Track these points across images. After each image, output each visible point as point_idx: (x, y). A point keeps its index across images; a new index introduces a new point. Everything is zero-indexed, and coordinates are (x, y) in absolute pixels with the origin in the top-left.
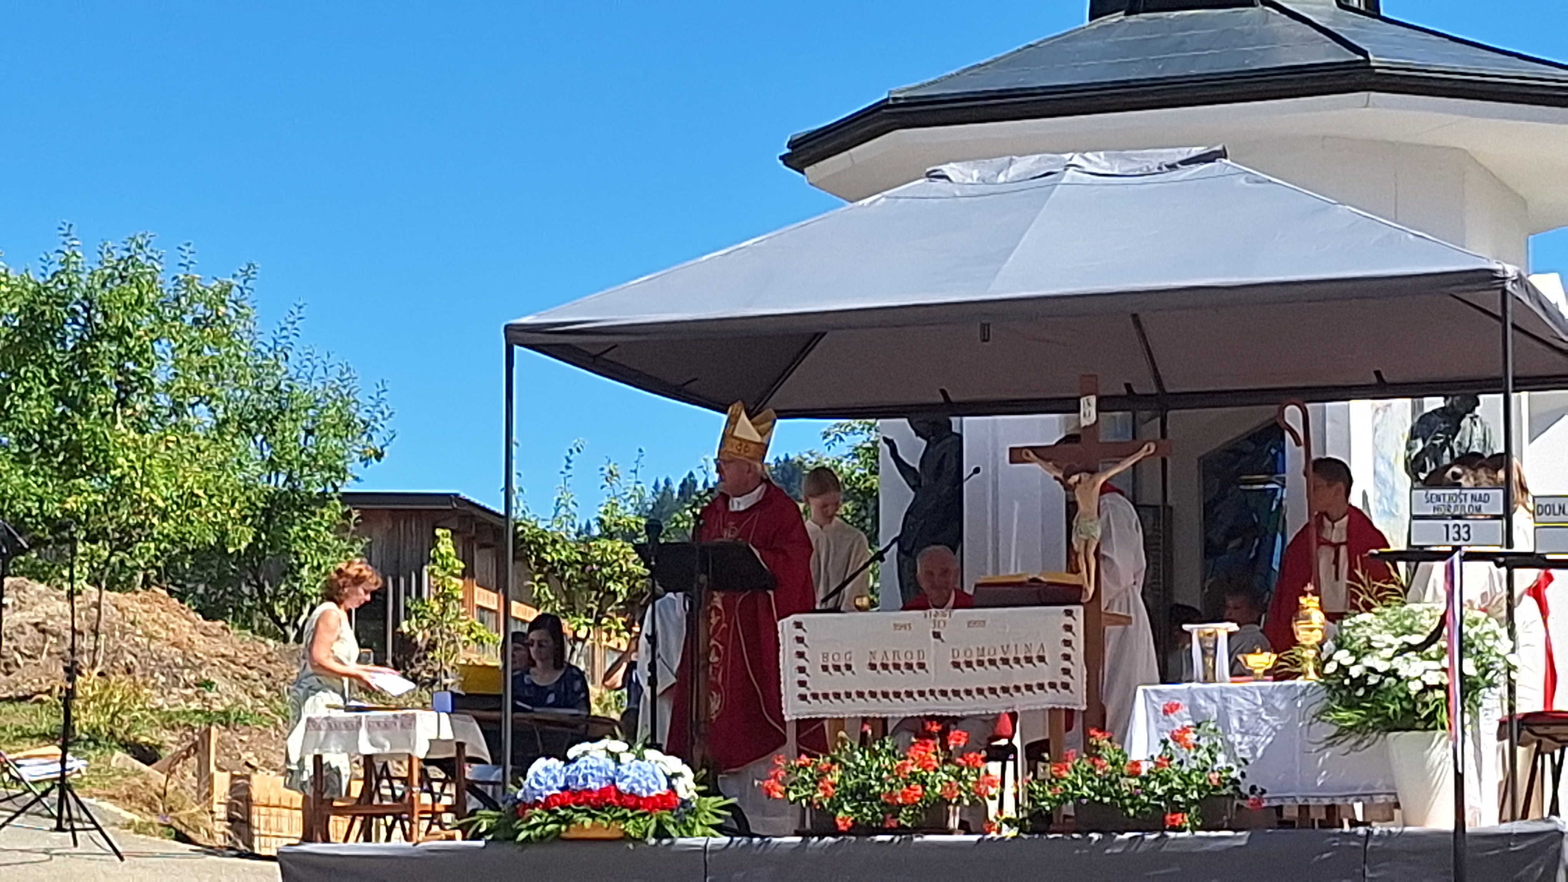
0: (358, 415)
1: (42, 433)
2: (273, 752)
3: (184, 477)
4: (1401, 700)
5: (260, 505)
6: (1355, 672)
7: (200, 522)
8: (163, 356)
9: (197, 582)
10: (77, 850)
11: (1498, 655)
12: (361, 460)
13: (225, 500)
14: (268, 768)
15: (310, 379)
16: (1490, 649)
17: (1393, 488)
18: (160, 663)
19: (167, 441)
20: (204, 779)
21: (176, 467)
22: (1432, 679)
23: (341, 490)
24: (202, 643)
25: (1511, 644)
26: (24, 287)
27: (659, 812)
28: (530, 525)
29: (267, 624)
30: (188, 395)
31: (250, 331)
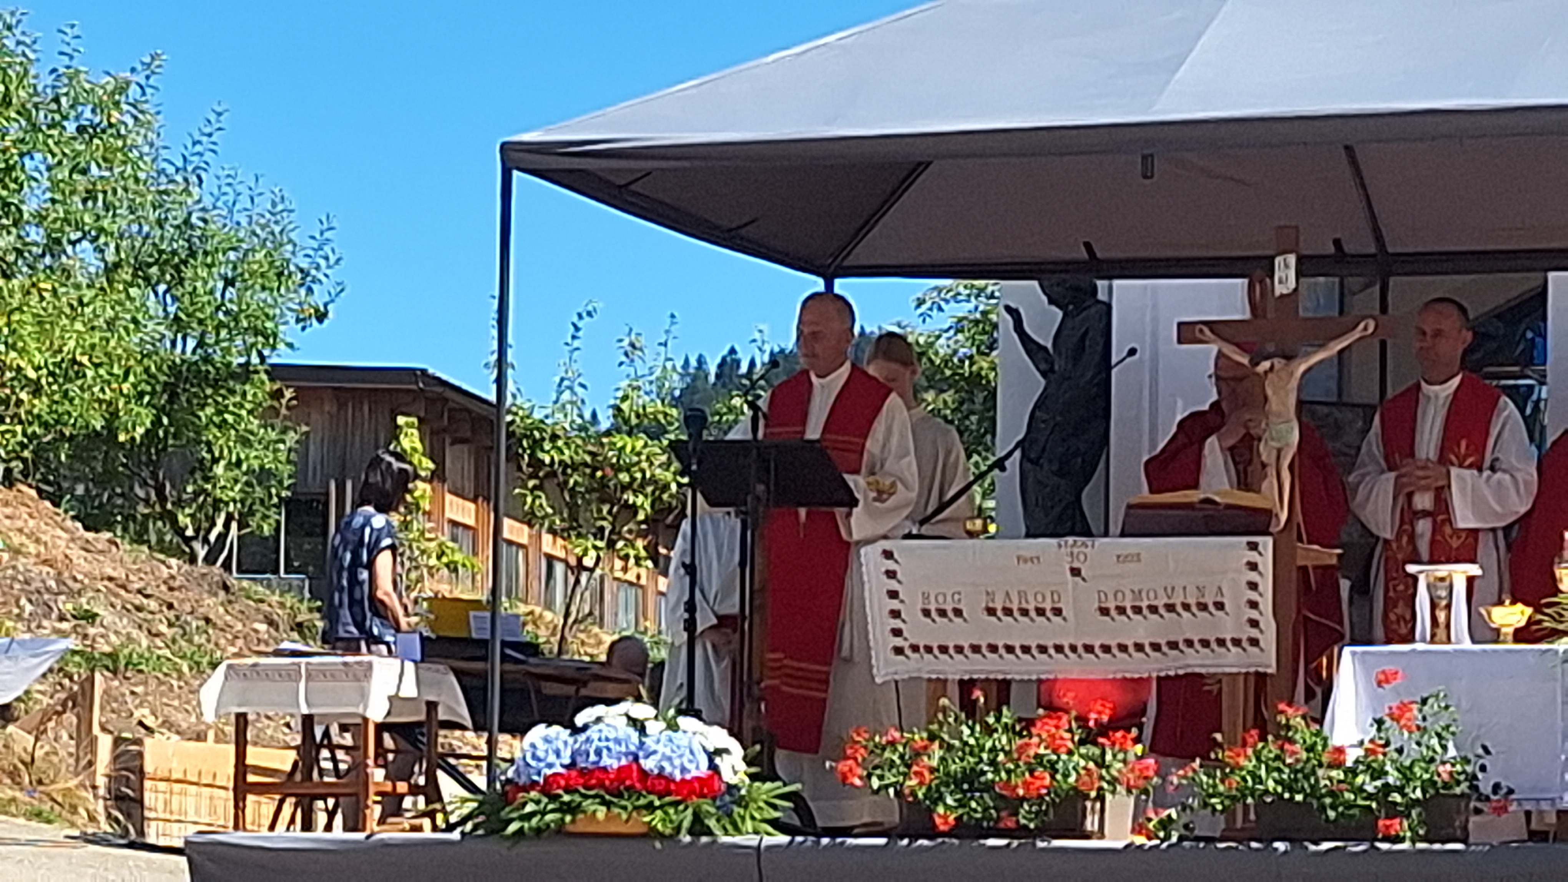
0: (294, 260)
2: (175, 708)
3: (63, 338)
5: (163, 378)
7: (82, 399)
8: (36, 175)
9: (77, 480)
12: (298, 321)
13: (116, 370)
14: (169, 730)
15: (231, 212)
18: (26, 587)
19: (40, 290)
20: (84, 744)
21: (51, 323)
23: (270, 361)
24: (82, 561)
27: (695, 799)
28: (521, 413)
29: (168, 538)
30: (67, 229)
31: (151, 145)
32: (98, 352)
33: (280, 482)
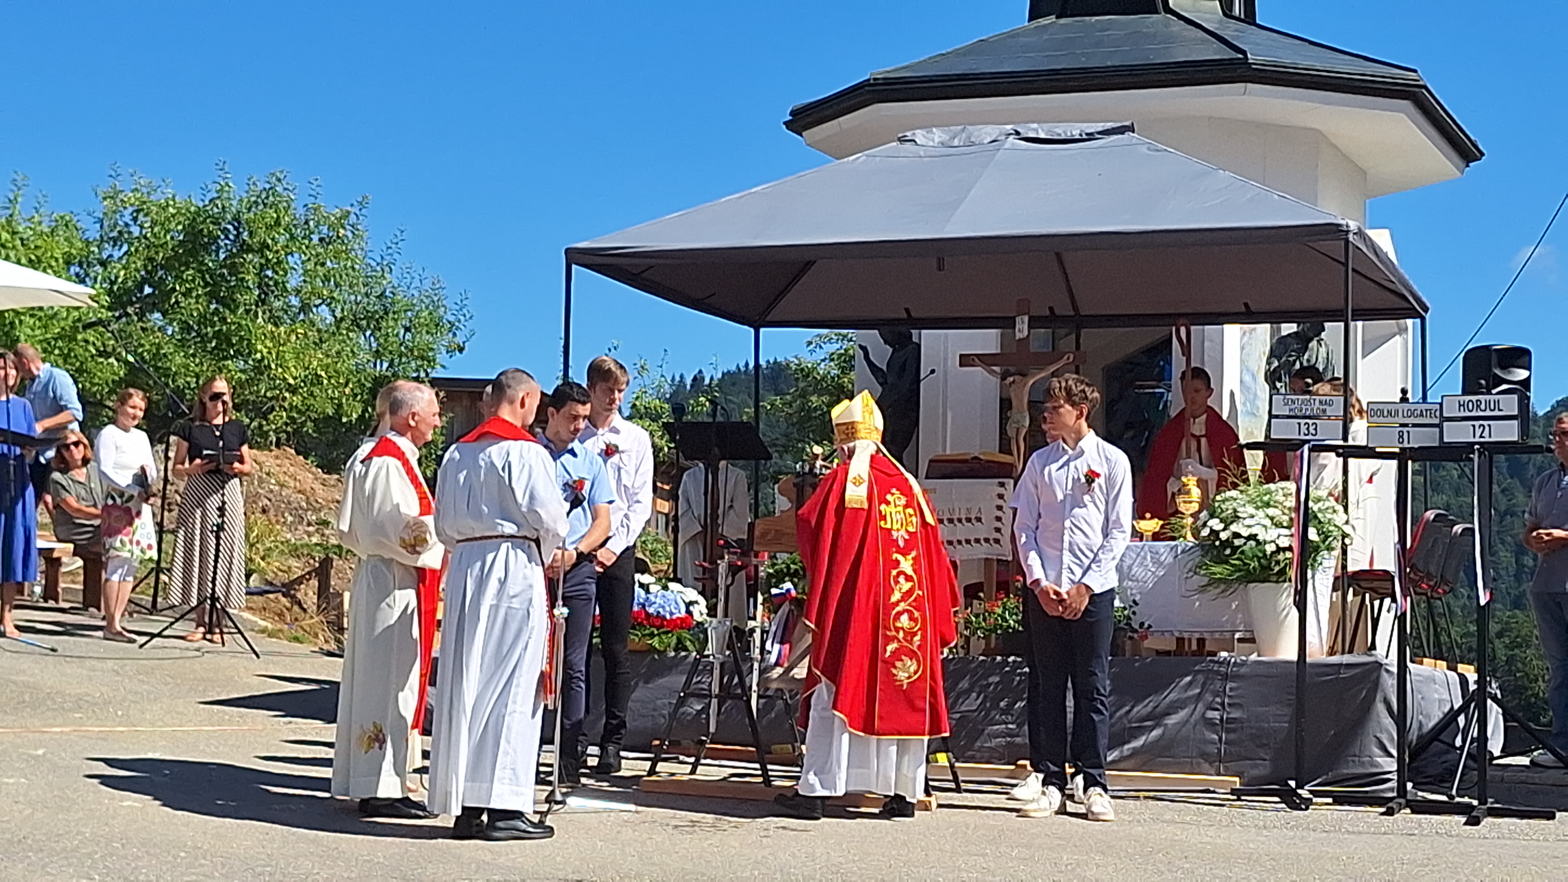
0: (445, 317)
1: (199, 325)
3: (310, 361)
4: (1259, 559)
5: (368, 385)
6: (1224, 536)
7: (321, 397)
8: (295, 267)
10: (225, 649)
11: (1335, 526)
12: (448, 352)
13: (341, 380)
15: (409, 288)
16: (1330, 520)
17: (1255, 395)
18: (289, 506)
19: (297, 334)
21: (303, 353)
22: (1284, 542)
23: (431, 375)
24: (321, 491)
25: (1345, 517)
26: (188, 210)
27: (678, 630)
30: (313, 298)
31: (362, 249)
32: (331, 370)
33: (436, 446)
